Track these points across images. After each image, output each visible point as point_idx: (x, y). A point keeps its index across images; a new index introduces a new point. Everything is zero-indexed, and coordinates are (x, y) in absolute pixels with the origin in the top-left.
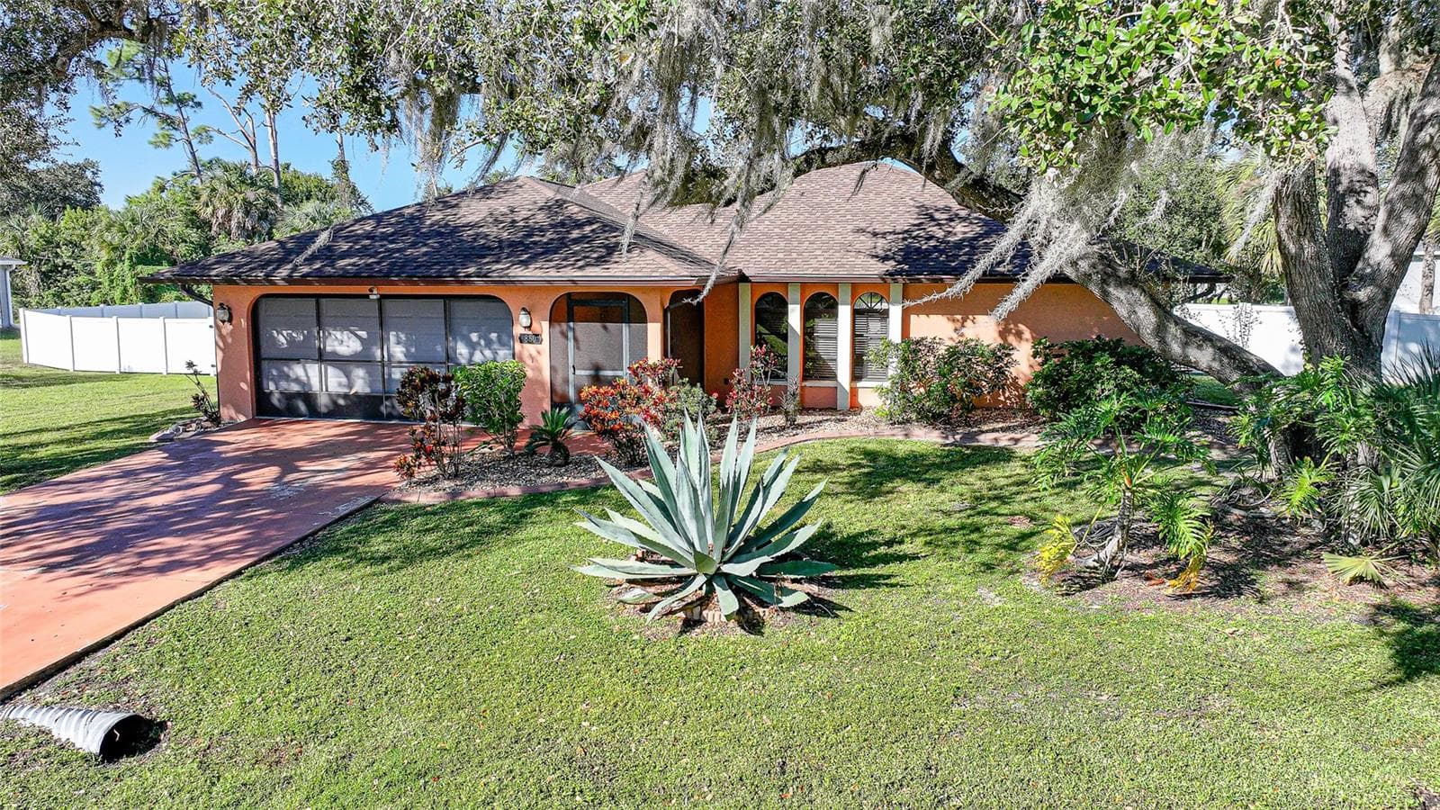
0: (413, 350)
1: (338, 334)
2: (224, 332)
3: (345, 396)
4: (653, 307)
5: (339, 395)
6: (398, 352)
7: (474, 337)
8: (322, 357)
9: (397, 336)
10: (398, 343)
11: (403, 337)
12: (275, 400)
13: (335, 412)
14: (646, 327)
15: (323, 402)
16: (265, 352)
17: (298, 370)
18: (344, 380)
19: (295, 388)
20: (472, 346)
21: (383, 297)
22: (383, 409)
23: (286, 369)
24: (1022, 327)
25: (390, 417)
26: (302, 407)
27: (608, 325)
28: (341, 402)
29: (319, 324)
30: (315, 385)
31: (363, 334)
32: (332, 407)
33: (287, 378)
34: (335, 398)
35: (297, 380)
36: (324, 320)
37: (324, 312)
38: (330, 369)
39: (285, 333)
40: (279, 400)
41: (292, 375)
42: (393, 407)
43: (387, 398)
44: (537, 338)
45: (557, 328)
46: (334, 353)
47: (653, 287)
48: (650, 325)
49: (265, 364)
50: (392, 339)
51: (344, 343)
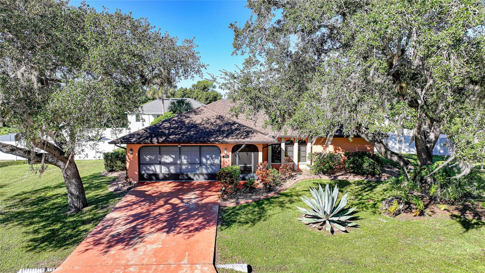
0: (189, 160)
1: (166, 157)
2: (130, 157)
3: (168, 174)
4: (260, 148)
5: (166, 174)
6: (185, 161)
7: (208, 156)
8: (160, 163)
9: (185, 157)
10: (185, 159)
11: (186, 157)
12: (145, 176)
13: (165, 179)
14: (258, 154)
15: (161, 176)
16: (141, 162)
17: (153, 168)
18: (167, 170)
19: (151, 172)
20: (207, 159)
21: (182, 146)
22: (180, 177)
23: (148, 167)
24: (340, 148)
25: (182, 179)
26: (154, 178)
27: (248, 153)
28: (167, 176)
29: (160, 154)
30: (158, 171)
31: (174, 156)
32: (163, 177)
33: (149, 170)
34: (165, 175)
35: (152, 170)
36: (161, 152)
37: (161, 151)
38: (163, 167)
39: (148, 156)
40: (147, 176)
41: (150, 169)
42: (183, 177)
43: (182, 174)
44: (228, 157)
45: (234, 154)
46: (164, 162)
47: (259, 143)
48: (259, 153)
49: (141, 166)
50: (183, 157)
51: (168, 159)
